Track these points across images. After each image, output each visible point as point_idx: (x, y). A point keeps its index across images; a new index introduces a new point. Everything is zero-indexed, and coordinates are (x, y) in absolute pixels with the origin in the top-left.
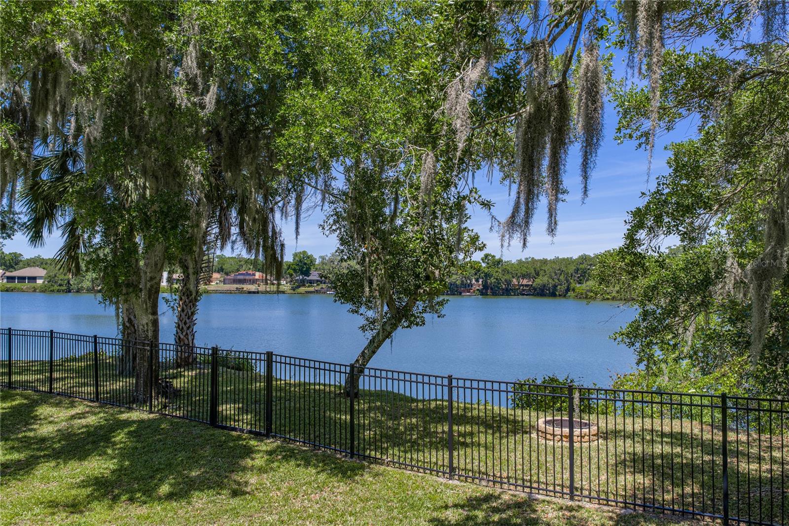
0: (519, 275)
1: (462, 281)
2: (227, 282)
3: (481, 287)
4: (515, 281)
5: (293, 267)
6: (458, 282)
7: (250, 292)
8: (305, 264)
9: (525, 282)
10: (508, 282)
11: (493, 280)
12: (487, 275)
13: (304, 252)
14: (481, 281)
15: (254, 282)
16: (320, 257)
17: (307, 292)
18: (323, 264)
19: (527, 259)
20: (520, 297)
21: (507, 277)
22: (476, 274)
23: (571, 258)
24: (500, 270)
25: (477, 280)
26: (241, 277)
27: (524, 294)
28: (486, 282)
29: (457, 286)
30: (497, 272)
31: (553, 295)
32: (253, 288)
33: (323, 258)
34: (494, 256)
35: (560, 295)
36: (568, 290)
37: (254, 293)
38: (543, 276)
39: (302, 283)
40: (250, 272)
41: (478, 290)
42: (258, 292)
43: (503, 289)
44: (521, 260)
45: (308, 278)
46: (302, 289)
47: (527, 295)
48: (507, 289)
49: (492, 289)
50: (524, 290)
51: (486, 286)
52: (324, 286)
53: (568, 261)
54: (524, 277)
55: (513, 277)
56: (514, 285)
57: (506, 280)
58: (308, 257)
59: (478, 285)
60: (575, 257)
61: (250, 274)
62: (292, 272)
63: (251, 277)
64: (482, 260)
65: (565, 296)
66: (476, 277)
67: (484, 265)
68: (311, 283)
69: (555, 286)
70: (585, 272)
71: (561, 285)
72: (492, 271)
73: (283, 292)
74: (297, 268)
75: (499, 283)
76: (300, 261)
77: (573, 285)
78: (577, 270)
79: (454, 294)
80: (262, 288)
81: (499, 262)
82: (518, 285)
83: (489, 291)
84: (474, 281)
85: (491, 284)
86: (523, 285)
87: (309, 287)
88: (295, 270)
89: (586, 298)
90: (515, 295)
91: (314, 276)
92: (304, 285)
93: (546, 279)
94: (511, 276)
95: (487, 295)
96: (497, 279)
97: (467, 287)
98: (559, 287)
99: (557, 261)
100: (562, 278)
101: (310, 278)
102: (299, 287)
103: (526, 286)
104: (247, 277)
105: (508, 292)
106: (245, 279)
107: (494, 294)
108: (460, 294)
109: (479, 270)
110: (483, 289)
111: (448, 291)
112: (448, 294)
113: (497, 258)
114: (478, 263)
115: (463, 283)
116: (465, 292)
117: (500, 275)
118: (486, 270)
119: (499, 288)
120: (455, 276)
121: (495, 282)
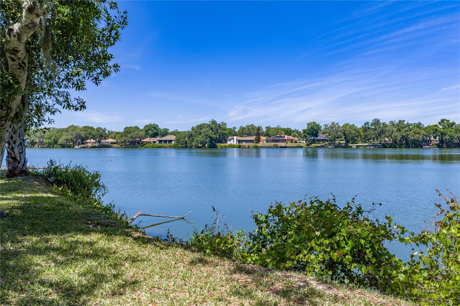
1: (423, 138)
2: (269, 141)
3: (438, 142)
5: (307, 132)
6: (421, 139)
7: (281, 147)
8: (315, 130)
11: (447, 137)
12: (443, 134)
13: (314, 123)
14: (438, 138)
15: (284, 141)
16: (324, 125)
17: (316, 147)
18: (326, 129)
22: (434, 133)
24: (453, 130)
25: (435, 137)
26: (277, 138)
28: (442, 138)
29: (419, 141)
30: (450, 131)
32: (283, 144)
33: (326, 126)
34: (448, 121)
37: (284, 147)
39: (314, 141)
40: (283, 135)
41: (435, 144)
42: (286, 147)
43: (455, 144)
45: (317, 139)
46: (313, 145)
49: (446, 143)
51: (442, 141)
52: (327, 143)
58: (317, 125)
59: (435, 140)
61: (282, 137)
62: (306, 134)
63: (282, 139)
64: (439, 123)
66: (434, 135)
67: (441, 127)
68: (319, 141)
72: (448, 131)
73: (301, 147)
74: (310, 132)
75: (452, 139)
76: (312, 128)
79: (417, 147)
80: (289, 144)
81: (453, 124)
83: (444, 145)
84: (432, 138)
85: (446, 139)
87: (317, 144)
88: (308, 134)
91: (321, 136)
92: (314, 143)
95: (443, 147)
96: (450, 136)
97: (427, 142)
101: (318, 138)
102: (311, 144)
104: (280, 138)
106: (279, 140)
107: (449, 147)
108: (422, 147)
109: (436, 131)
110: (440, 143)
111: (412, 145)
112: (413, 147)
113: (451, 122)
114: (436, 126)
115: (423, 140)
116: (425, 145)
117: (453, 134)
118: (442, 130)
119: (452, 142)
120: (418, 135)
121: (449, 138)
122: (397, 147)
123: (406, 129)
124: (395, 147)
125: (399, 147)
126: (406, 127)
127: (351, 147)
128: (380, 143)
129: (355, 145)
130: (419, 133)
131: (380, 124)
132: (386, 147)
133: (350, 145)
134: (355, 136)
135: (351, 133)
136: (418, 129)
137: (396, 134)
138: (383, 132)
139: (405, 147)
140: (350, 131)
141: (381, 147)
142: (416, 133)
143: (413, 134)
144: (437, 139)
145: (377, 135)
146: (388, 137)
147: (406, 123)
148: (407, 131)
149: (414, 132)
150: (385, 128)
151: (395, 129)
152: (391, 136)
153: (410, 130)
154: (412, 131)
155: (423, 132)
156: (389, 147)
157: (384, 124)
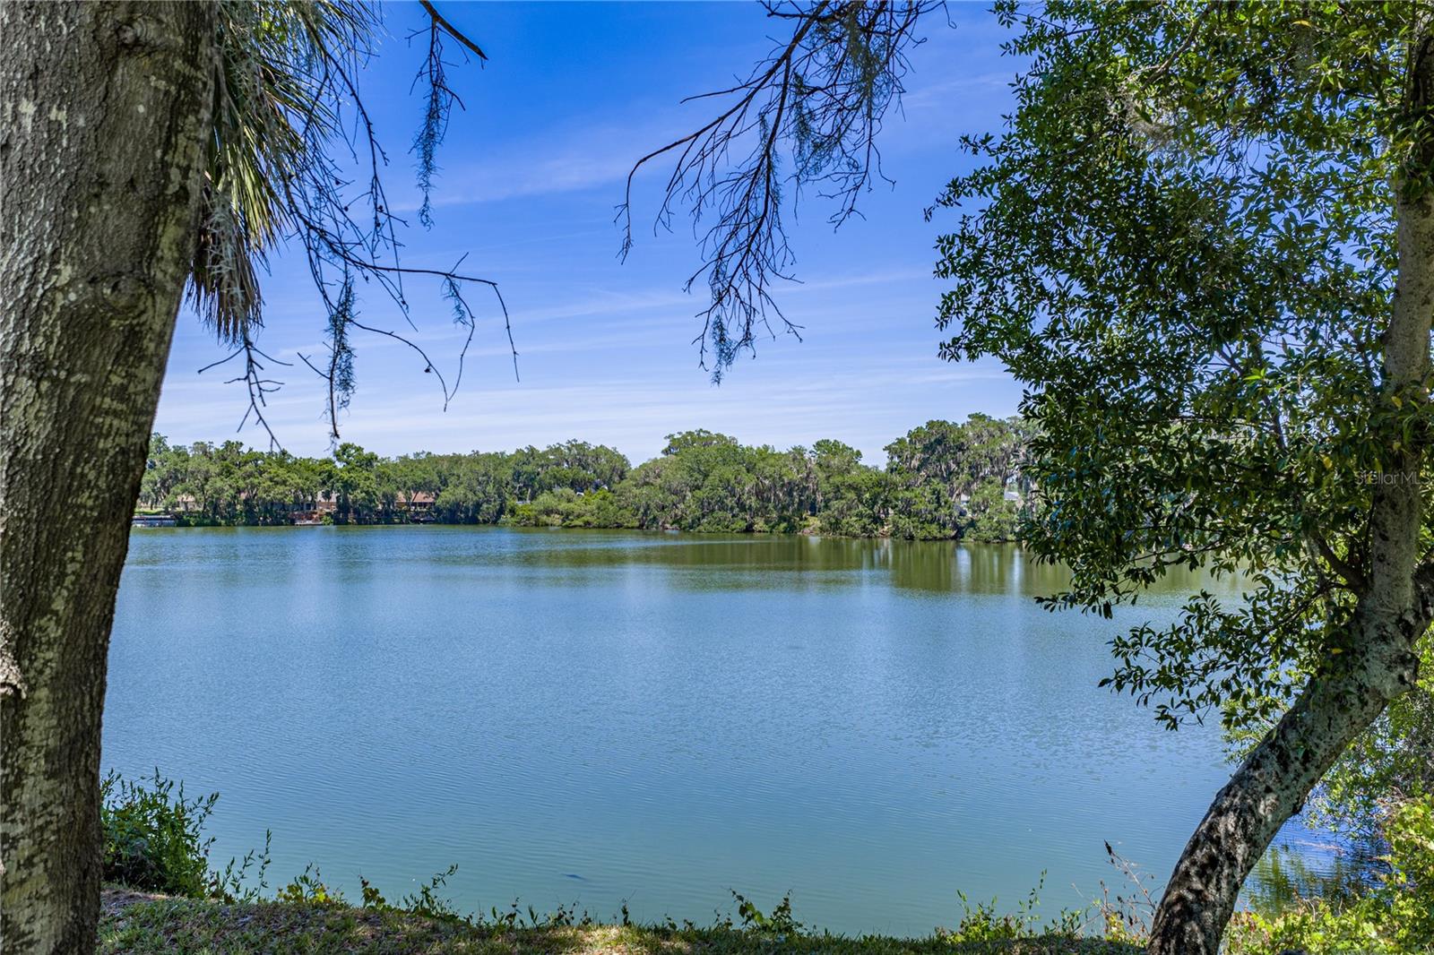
0: (409, 484)
1: (297, 497)
3: (334, 509)
4: (401, 496)
6: (289, 500)
9: (420, 497)
10: (390, 499)
11: (359, 495)
12: (348, 486)
14: (334, 496)
19: (418, 454)
20: (412, 526)
21: (387, 488)
22: (324, 483)
23: (502, 454)
24: (372, 476)
25: (327, 495)
27: (417, 522)
28: (346, 499)
29: (284, 507)
30: (367, 479)
31: (473, 521)
34: (359, 449)
35: (485, 522)
36: (501, 511)
38: (456, 486)
41: (328, 514)
43: (378, 513)
44: (406, 458)
47: (424, 522)
48: (387, 512)
49: (356, 512)
50: (417, 513)
51: (343, 507)
53: (498, 460)
54: (418, 488)
55: (398, 489)
56: (401, 504)
57: (385, 495)
59: (325, 503)
60: (510, 451)
64: (337, 455)
65: (495, 523)
66: (325, 488)
67: (339, 465)
69: (478, 505)
70: (533, 479)
71: (488, 502)
72: (357, 476)
75: (371, 501)
77: (512, 502)
78: (517, 476)
79: (279, 524)
81: (371, 460)
82: (407, 504)
83: (351, 516)
84: (320, 498)
85: (354, 502)
86: (414, 504)
89: (537, 525)
90: (401, 523)
93: (460, 491)
94: (394, 486)
95: (348, 523)
96: (367, 493)
97: (306, 508)
98: (485, 506)
99: (476, 458)
100: (490, 489)
103: (421, 504)
105: (388, 517)
107: (361, 521)
108: (292, 522)
109: (330, 476)
110: (339, 512)
111: (265, 518)
112: (267, 524)
113: (365, 452)
114: (328, 462)
115: (297, 502)
116: (301, 518)
117: (374, 486)
118: (346, 476)
119: (370, 509)
120: (281, 489)
121: (363, 499)
122: (220, 525)
123: (249, 468)
124: (215, 524)
125: (227, 525)
126: (246, 463)
128: (167, 512)
130: (284, 483)
131: (167, 450)
132: (187, 524)
136: (281, 471)
137: (219, 484)
138: (176, 477)
139: (246, 524)
141: (168, 525)
142: (277, 483)
143: (269, 483)
144: (334, 500)
145: (159, 485)
146: (193, 494)
147: (245, 449)
148: (251, 475)
149: (271, 480)
150: (185, 465)
151: (214, 469)
152: (202, 489)
153: (261, 473)
154: (266, 475)
155: (295, 479)
156: (197, 525)
157: (180, 452)
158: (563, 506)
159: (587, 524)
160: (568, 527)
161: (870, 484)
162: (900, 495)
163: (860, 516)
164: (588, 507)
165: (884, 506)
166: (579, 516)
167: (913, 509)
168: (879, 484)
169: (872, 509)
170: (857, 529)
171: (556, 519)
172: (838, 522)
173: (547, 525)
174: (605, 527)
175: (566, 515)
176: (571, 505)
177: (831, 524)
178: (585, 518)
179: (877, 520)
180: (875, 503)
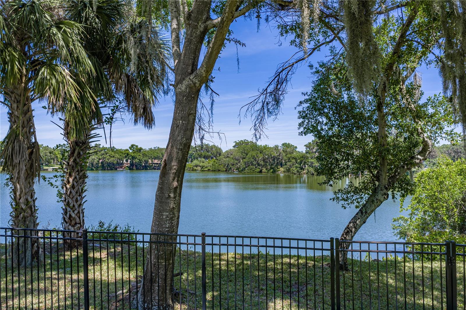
0: (153, 157)
1: (117, 161)
3: (129, 165)
4: (150, 161)
6: (115, 162)
9: (156, 161)
10: (146, 162)
11: (137, 161)
12: (133, 158)
14: (129, 161)
19: (155, 148)
20: (153, 170)
21: (145, 159)
22: (126, 157)
24: (141, 155)
25: (127, 161)
27: (155, 169)
28: (133, 162)
29: (113, 164)
30: (139, 155)
34: (137, 146)
41: (127, 167)
43: (143, 166)
44: (151, 149)
47: (157, 169)
48: (145, 166)
49: (136, 166)
50: (155, 166)
51: (132, 164)
54: (155, 158)
55: (149, 159)
56: (150, 164)
57: (145, 161)
59: (126, 163)
64: (130, 148)
67: (131, 151)
70: (191, 156)
72: (136, 155)
75: (141, 162)
79: (112, 170)
81: (140, 149)
82: (152, 163)
83: (134, 167)
84: (125, 161)
85: (135, 163)
86: (154, 163)
89: (193, 170)
90: (150, 169)
94: (147, 158)
95: (133, 170)
96: (139, 160)
97: (121, 165)
103: (156, 164)
105: (146, 168)
107: (137, 169)
108: (116, 169)
109: (128, 155)
110: (130, 166)
111: (108, 168)
112: (108, 170)
113: (139, 147)
114: (127, 150)
115: (118, 163)
116: (119, 168)
117: (142, 158)
118: (133, 155)
119: (140, 165)
120: (112, 159)
121: (138, 162)
122: (94, 170)
123: (103, 152)
125: (96, 170)
126: (102, 150)
127: (47, 170)
129: (51, 168)
130: (113, 157)
133: (45, 168)
134: (51, 159)
135: (46, 155)
136: (113, 153)
139: (102, 170)
140: (46, 153)
142: (111, 157)
143: (109, 157)
144: (129, 162)
147: (101, 146)
148: (103, 154)
149: (110, 156)
153: (106, 154)
154: (108, 154)
155: (117, 156)
158: (201, 164)
159: (209, 170)
160: (203, 171)
161: (300, 157)
162: (309, 161)
163: (297, 167)
164: (209, 165)
165: (304, 164)
166: (206, 167)
167: (314, 165)
168: (302, 157)
169: (300, 165)
170: (295, 171)
171: (199, 168)
172: (289, 169)
173: (196, 170)
174: (215, 171)
175: (202, 167)
176: (204, 164)
177: (287, 170)
178: (208, 168)
179: (302, 169)
180: (301, 163)
